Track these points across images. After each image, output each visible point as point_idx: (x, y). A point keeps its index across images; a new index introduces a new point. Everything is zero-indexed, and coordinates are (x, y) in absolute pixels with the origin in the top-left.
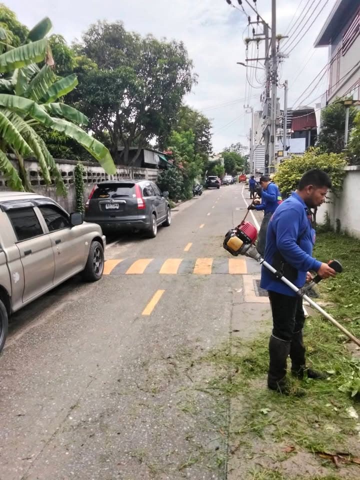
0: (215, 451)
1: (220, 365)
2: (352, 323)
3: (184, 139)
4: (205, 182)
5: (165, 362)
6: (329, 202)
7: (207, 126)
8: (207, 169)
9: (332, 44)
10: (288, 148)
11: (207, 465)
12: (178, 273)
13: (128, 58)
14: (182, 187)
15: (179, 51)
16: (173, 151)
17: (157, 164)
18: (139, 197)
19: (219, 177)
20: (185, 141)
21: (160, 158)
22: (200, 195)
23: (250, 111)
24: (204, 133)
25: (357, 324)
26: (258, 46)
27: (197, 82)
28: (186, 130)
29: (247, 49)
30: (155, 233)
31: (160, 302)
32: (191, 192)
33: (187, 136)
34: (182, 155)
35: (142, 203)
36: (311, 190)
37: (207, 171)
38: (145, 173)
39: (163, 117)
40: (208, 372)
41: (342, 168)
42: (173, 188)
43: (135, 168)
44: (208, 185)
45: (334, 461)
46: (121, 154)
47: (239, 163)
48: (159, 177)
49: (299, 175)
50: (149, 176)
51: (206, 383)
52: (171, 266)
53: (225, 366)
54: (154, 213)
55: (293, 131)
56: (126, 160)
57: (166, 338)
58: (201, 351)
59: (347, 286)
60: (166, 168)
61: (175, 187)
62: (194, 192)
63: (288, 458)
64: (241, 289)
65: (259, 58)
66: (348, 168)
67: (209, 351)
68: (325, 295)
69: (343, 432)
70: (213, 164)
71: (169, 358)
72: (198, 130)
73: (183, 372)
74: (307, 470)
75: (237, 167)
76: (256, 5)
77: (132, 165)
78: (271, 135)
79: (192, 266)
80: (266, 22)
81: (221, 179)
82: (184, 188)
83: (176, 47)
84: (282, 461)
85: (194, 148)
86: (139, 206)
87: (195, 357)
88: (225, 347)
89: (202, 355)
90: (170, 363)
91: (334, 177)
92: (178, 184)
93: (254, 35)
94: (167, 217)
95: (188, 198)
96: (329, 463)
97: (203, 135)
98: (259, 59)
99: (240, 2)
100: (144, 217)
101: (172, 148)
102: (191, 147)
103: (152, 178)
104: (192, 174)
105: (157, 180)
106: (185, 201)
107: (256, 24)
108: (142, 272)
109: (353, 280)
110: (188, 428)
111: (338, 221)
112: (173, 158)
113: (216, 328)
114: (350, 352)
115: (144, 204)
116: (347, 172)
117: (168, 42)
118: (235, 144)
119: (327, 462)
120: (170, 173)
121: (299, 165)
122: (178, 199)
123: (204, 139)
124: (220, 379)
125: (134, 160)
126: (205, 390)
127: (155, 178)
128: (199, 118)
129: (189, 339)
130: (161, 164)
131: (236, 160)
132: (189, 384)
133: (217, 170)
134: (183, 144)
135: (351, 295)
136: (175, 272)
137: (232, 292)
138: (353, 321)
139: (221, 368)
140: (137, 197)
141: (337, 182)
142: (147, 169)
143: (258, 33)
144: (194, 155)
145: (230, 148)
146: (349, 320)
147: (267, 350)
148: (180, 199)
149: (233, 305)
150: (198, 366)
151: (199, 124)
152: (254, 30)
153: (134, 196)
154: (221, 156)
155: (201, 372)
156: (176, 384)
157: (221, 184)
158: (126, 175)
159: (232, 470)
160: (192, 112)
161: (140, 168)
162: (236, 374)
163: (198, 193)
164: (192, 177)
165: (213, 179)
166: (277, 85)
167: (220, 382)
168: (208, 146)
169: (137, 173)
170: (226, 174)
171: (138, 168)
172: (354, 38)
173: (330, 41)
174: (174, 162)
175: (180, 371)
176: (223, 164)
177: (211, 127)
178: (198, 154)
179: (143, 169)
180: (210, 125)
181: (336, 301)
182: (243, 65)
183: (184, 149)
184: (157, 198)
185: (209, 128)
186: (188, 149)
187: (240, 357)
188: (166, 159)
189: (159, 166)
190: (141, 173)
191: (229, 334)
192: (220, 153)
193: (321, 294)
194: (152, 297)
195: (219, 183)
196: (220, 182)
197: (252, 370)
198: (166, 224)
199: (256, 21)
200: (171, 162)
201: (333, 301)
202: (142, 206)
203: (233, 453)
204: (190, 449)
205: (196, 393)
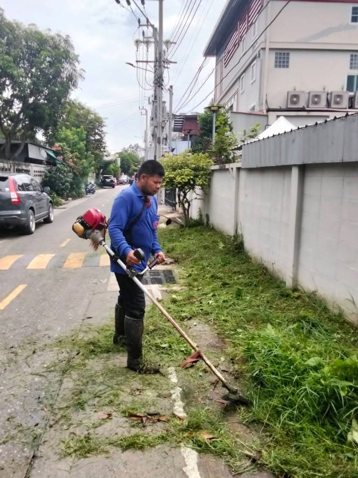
0: (34, 427)
1: (63, 350)
2: (197, 303)
3: (75, 136)
4: (100, 181)
5: (7, 352)
6: (200, 199)
7: (100, 124)
8: (101, 167)
9: (216, 55)
10: (173, 150)
11: (22, 440)
12: (47, 268)
13: (7, 47)
14: (72, 184)
15: (63, 44)
16: (62, 147)
17: (44, 159)
18: (13, 191)
19: (114, 177)
20: (76, 138)
21: (48, 155)
22: (93, 193)
23: (145, 113)
24: (97, 131)
25: (201, 303)
26: (148, 48)
27: (84, 78)
28: (78, 127)
29: (137, 51)
30: (33, 229)
31: (18, 296)
32: (84, 190)
33: (78, 133)
34: (72, 152)
35: (17, 197)
36: (145, 179)
37: (102, 170)
38: (29, 168)
39: (48, 111)
40: (49, 357)
41: (209, 167)
42: (61, 185)
43: (17, 162)
44: (103, 184)
45: (142, 421)
46: (2, 148)
47: (136, 164)
48: (46, 174)
49: (172, 172)
50: (35, 171)
51: (44, 368)
52: (40, 261)
53: (68, 350)
54: (32, 208)
55: (183, 135)
56: (7, 153)
57: (15, 330)
58: (48, 338)
59: (202, 272)
60: (55, 165)
61: (63, 184)
62: (86, 190)
63: (103, 424)
64: (106, 280)
65: (149, 60)
66: (213, 168)
67: (56, 338)
68: (182, 281)
69: (159, 396)
70: (108, 163)
71: (12, 347)
72: (90, 128)
73: (23, 359)
74: (117, 432)
75: (134, 167)
76: (144, 8)
77: (14, 159)
78: (157, 136)
79: (63, 260)
80: (155, 27)
81: (117, 179)
82: (74, 186)
83: (60, 40)
84: (96, 427)
85: (86, 146)
86: (13, 200)
87: (40, 344)
88: (73, 333)
89: (48, 342)
90: (12, 353)
91: (202, 176)
92: (67, 181)
93: (144, 37)
94: (48, 214)
95: (79, 196)
96: (138, 423)
97: (96, 134)
98: (149, 62)
99: (129, 3)
100: (19, 212)
101: (61, 144)
102: (82, 144)
103: (38, 174)
104: (84, 173)
105: (43, 177)
106: (75, 200)
107: (146, 27)
108: (7, 268)
109: (207, 266)
110: (13, 409)
111: (207, 216)
112: (62, 154)
113: (70, 316)
114: (188, 328)
115: (19, 198)
116: (213, 171)
117: (52, 34)
118: (133, 145)
119: (136, 424)
120: (58, 170)
121: (172, 164)
122: (68, 196)
123: (97, 137)
124: (59, 363)
125: (16, 155)
126: (40, 374)
127: (41, 174)
128: (92, 116)
129: (39, 329)
130: (49, 160)
131: (133, 161)
132: (25, 370)
133: (113, 170)
134: (73, 141)
135: (203, 279)
136: (44, 267)
137: (96, 283)
138: (197, 301)
139: (63, 352)
140: (10, 191)
141: (205, 181)
142: (32, 164)
143: (149, 36)
144: (86, 153)
145: (128, 148)
146: (194, 300)
147: (112, 332)
148: (71, 197)
149: (94, 294)
150: (39, 353)
151: (92, 122)
152: (143, 32)
153: (7, 189)
154: (118, 156)
155: (42, 358)
156: (11, 371)
157: (117, 184)
158: (6, 170)
159: (46, 441)
160: (84, 109)
161: (23, 163)
162: (77, 356)
163: (91, 191)
164: (84, 174)
165: (108, 178)
166: (162, 89)
167: (57, 365)
168: (101, 145)
169: (20, 168)
170: (123, 174)
171: (21, 163)
172: (233, 52)
173: (215, 52)
174: (63, 159)
175: (19, 359)
176: (119, 163)
177: (104, 126)
178: (90, 152)
179: (27, 164)
180: (103, 124)
181: (190, 285)
182: (132, 65)
183: (75, 145)
184: (37, 194)
185: (102, 127)
186: (78, 146)
187: (85, 341)
188: (55, 155)
189: (46, 162)
190: (24, 168)
191: (81, 321)
192: (117, 153)
193: (179, 280)
194: (11, 292)
195: (114, 182)
196: (116, 181)
197: (93, 351)
198: (47, 221)
199: (146, 24)
200: (60, 158)
201: (186, 286)
202: (17, 200)
203: (51, 426)
204: (9, 428)
205: (30, 377)
